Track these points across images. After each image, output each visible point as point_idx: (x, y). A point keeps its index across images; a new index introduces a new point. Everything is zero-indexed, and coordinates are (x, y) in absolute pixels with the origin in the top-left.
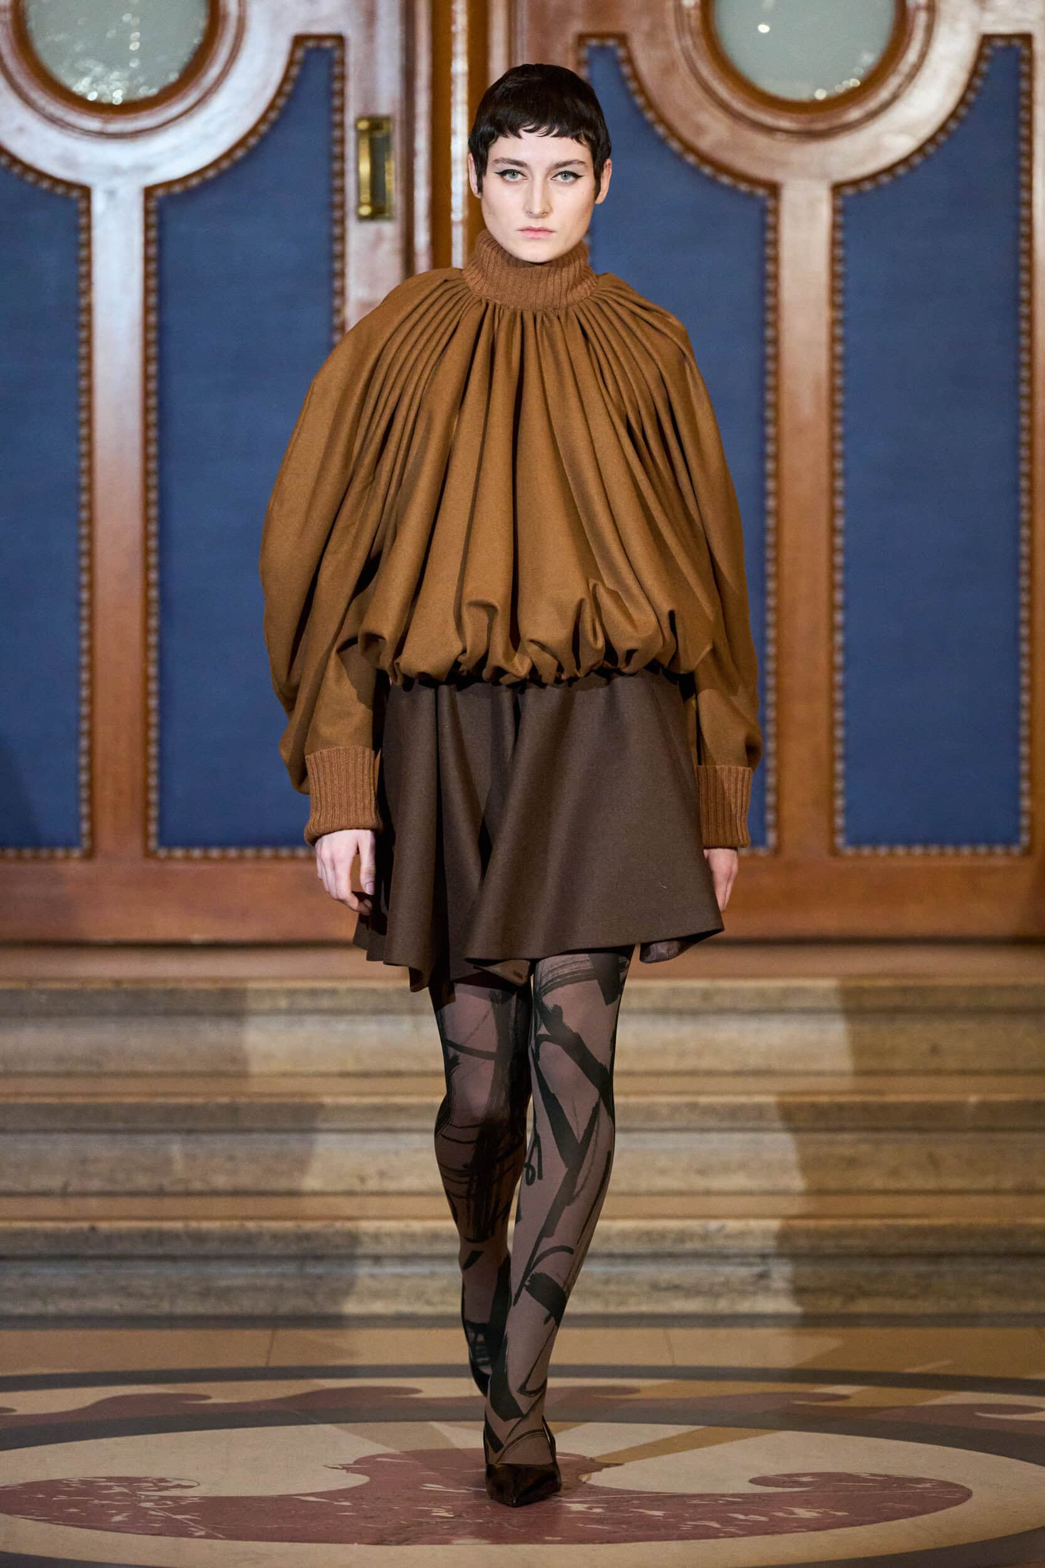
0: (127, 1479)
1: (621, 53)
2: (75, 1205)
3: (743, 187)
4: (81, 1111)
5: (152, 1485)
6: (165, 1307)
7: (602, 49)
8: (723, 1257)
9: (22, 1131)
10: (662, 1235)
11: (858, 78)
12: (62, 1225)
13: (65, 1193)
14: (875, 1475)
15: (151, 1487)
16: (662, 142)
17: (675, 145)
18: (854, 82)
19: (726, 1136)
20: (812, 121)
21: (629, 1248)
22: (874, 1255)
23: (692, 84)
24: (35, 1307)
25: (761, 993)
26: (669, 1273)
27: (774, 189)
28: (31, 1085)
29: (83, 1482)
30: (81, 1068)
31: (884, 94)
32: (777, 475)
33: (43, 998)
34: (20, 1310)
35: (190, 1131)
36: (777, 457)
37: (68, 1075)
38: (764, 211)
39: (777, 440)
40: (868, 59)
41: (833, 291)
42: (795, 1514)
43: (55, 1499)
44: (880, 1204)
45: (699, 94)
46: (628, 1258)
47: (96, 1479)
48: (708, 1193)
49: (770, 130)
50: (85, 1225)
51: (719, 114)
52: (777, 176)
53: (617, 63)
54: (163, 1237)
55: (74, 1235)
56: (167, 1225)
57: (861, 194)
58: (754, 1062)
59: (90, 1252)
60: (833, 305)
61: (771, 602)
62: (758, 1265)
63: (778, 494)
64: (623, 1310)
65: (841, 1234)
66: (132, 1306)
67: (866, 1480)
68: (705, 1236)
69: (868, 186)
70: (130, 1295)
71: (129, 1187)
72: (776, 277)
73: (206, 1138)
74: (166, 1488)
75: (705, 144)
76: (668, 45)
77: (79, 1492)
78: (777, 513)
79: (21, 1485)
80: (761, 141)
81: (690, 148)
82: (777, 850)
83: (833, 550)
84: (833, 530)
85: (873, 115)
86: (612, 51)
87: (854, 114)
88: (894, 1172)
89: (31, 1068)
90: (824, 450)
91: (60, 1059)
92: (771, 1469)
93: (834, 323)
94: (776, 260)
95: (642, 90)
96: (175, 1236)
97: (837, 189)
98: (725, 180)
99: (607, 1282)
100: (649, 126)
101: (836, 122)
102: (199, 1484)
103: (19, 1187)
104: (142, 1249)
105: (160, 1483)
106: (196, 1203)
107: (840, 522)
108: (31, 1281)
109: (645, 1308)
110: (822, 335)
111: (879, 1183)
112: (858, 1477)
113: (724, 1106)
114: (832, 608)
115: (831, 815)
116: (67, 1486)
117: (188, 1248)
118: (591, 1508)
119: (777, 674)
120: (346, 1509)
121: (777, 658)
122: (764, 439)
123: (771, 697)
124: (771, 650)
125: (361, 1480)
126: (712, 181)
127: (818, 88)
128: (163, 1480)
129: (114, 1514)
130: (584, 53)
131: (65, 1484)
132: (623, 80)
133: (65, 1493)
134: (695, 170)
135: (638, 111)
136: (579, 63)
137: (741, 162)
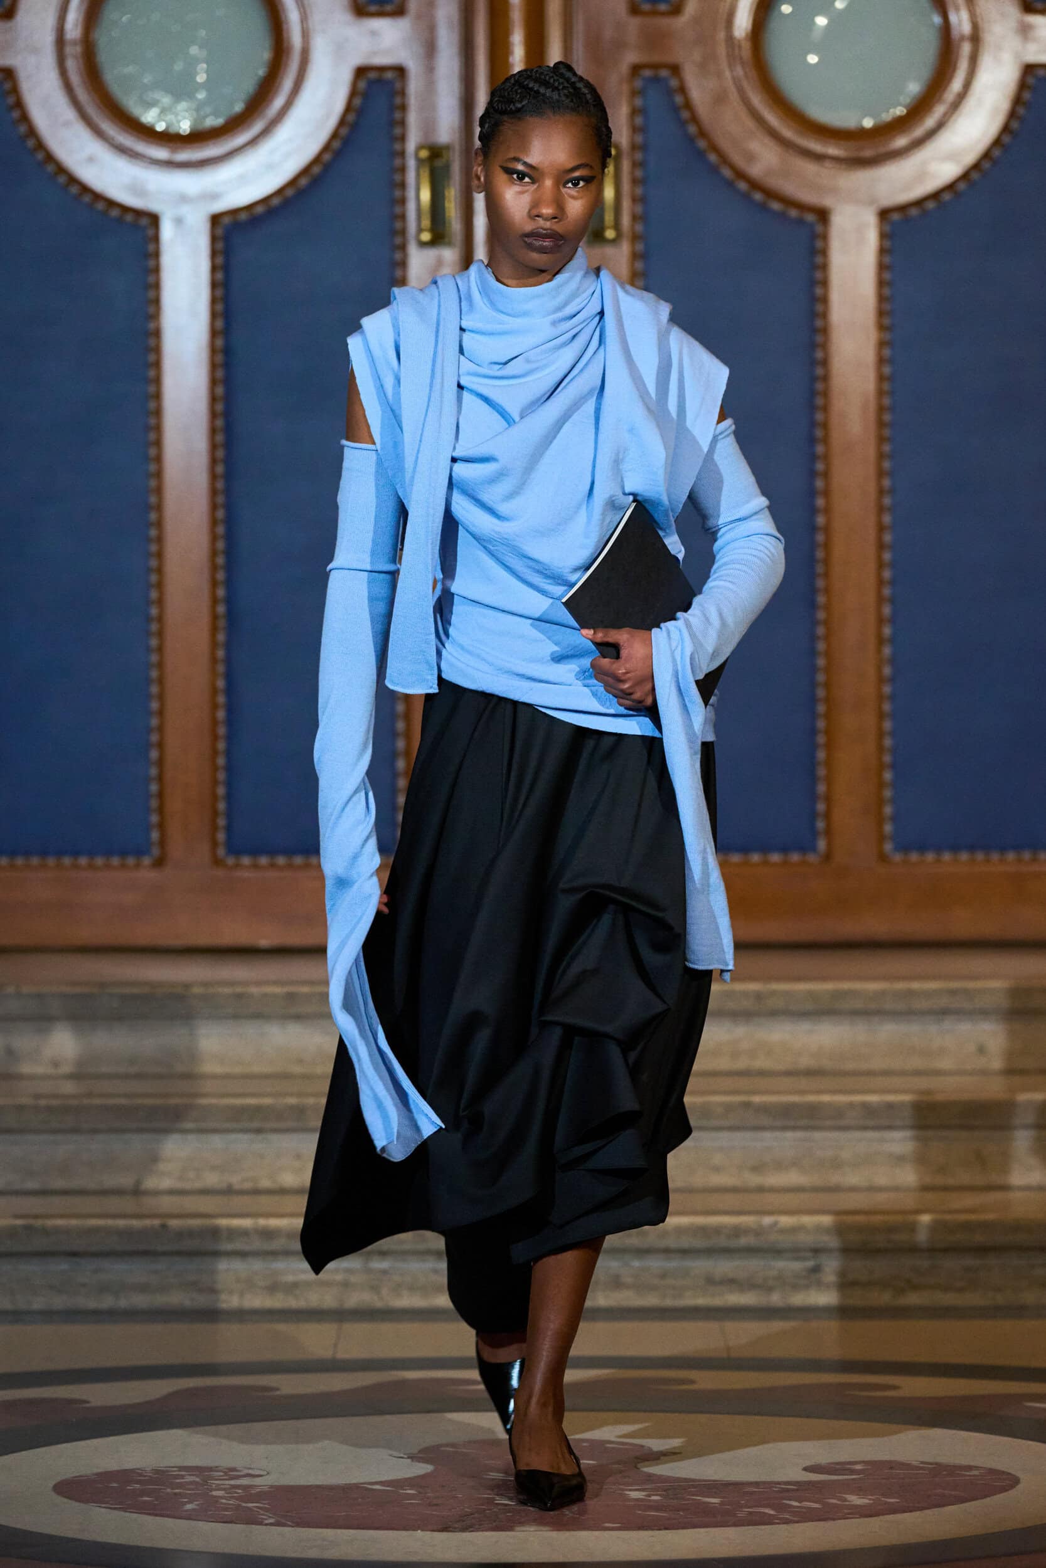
0: (200, 1468)
1: (674, 83)
2: (146, 1203)
3: (793, 213)
4: (152, 1112)
5: (222, 1474)
6: (234, 1302)
7: (656, 79)
8: (776, 1252)
9: (94, 1131)
10: (717, 1230)
11: (905, 107)
12: (134, 1222)
13: (137, 1191)
14: (922, 1463)
15: (222, 1476)
16: (713, 169)
17: (727, 172)
18: (900, 111)
19: (778, 1134)
20: (859, 149)
21: (686, 1243)
23: (743, 114)
24: (107, 1302)
25: (813, 995)
26: (724, 1267)
27: (823, 215)
29: (156, 1471)
30: (151, 1070)
31: (930, 122)
32: (826, 493)
33: (114, 1002)
34: (92, 1304)
35: (259, 1131)
36: (826, 475)
37: (139, 1076)
38: (814, 236)
39: (826, 457)
40: (914, 88)
41: (881, 313)
42: (847, 1500)
43: (129, 1488)
45: (750, 123)
46: (685, 1252)
47: (168, 1469)
48: (761, 1189)
49: (819, 158)
50: (156, 1222)
51: (767, 140)
52: (827, 202)
53: (670, 92)
54: (232, 1234)
55: (144, 1232)
56: (235, 1222)
57: (908, 219)
58: (805, 1062)
59: (160, 1248)
60: (881, 327)
61: (821, 615)
62: (810, 1259)
63: (827, 511)
64: (679, 1303)
66: (202, 1300)
67: (916, 1468)
68: (759, 1232)
69: (914, 212)
71: (198, 1185)
72: (825, 300)
73: (274, 1137)
74: (237, 1477)
75: (756, 170)
76: (719, 75)
77: (152, 1481)
78: (827, 529)
79: (97, 1474)
80: (810, 168)
81: (741, 175)
82: (828, 857)
83: (881, 565)
84: (881, 546)
85: (918, 143)
86: (665, 81)
87: (901, 142)
88: (942, 1169)
90: (872, 468)
92: (825, 1458)
93: (881, 344)
94: (825, 283)
95: (695, 119)
96: (244, 1233)
97: (884, 214)
98: (776, 206)
99: (663, 1276)
100: (701, 154)
101: (882, 150)
102: (268, 1473)
103: (92, 1186)
105: (231, 1472)
106: (264, 1201)
107: (888, 538)
108: (104, 1277)
109: (701, 1301)
110: (868, 356)
112: (908, 1464)
114: (880, 621)
115: (880, 821)
116: (141, 1475)
117: (257, 1244)
118: (649, 1496)
119: (827, 685)
120: (412, 1497)
121: (827, 670)
122: (813, 458)
123: (821, 708)
124: (821, 662)
125: (428, 1468)
126: (763, 207)
127: (865, 116)
128: (234, 1469)
129: (186, 1503)
130: (638, 84)
131: (138, 1473)
132: (676, 109)
133: (138, 1482)
134: (746, 196)
135: (691, 140)
136: (634, 93)
137: (791, 188)
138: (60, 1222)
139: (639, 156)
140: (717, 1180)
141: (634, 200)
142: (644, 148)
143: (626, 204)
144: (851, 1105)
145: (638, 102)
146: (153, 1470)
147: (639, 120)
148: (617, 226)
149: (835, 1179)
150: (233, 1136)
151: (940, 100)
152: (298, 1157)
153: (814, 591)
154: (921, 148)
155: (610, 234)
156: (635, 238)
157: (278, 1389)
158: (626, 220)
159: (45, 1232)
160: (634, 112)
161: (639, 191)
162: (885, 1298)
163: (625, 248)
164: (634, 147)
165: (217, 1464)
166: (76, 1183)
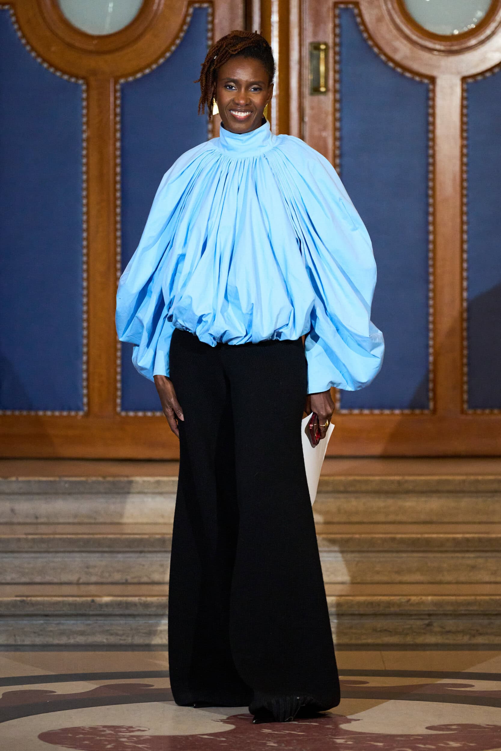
0: (113, 727)
1: (356, 11)
2: (84, 589)
3: (417, 79)
4: (87, 542)
5: (125, 729)
6: (129, 640)
7: (347, 9)
8: (408, 615)
9: (57, 552)
10: (379, 604)
11: (474, 24)
12: (78, 599)
13: (78, 584)
14: (488, 725)
15: (125, 731)
16: (377, 56)
17: (383, 57)
18: (473, 26)
19: (410, 555)
20: (452, 45)
21: (362, 610)
22: (485, 615)
23: (391, 27)
24: (64, 640)
25: (427, 482)
26: (381, 623)
27: (433, 80)
28: (60, 529)
29: (91, 728)
30: (86, 520)
31: (488, 32)
32: (434, 223)
33: (67, 485)
34: (56, 642)
35: (141, 552)
36: (434, 214)
37: (80, 524)
38: (428, 91)
39: (434, 205)
40: (480, 14)
41: (462, 130)
42: (450, 745)
43: (77, 737)
44: (488, 588)
45: (395, 32)
46: (361, 615)
47: (98, 727)
48: (401, 583)
49: (431, 50)
50: (89, 599)
51: (405, 42)
52: (434, 73)
53: (354, 16)
54: (128, 605)
55: (82, 604)
56: (130, 599)
57: (476, 82)
58: (423, 517)
59: (91, 613)
60: (462, 138)
61: (431, 286)
62: (427, 619)
63: (434, 233)
64: (360, 642)
65: (469, 604)
66: (113, 640)
67: (485, 728)
68: (400, 605)
69: (479, 78)
70: (112, 634)
71: (110, 580)
72: (434, 124)
73: (149, 555)
74: (133, 731)
75: (398, 57)
76: (379, 7)
77: (88, 733)
78: (434, 242)
79: (60, 730)
80: (426, 55)
81: (391, 59)
82: (435, 411)
83: (462, 261)
84: (462, 251)
85: (482, 42)
86: (351, 11)
87: (473, 42)
88: (494, 573)
89: (61, 520)
90: (458, 210)
91: (76, 516)
92: (437, 722)
93: (462, 147)
94: (434, 115)
95: (367, 30)
96: (135, 605)
97: (464, 79)
98: (408, 75)
99: (351, 628)
100: (370, 48)
101: (464, 46)
102: (149, 729)
103: (56, 580)
104: (117, 611)
105: (130, 729)
106: (145, 588)
107: (465, 246)
108: (62, 627)
109: (370, 641)
110: (457, 152)
111: (487, 578)
112: (480, 726)
113: (409, 539)
114: (462, 289)
115: (462, 392)
116: (83, 730)
117: (141, 610)
118: (346, 742)
119: (434, 323)
120: (223, 741)
121: (434, 315)
122: (428, 205)
123: (431, 335)
124: (431, 311)
125: (231, 727)
126: (402, 75)
127: (454, 29)
128: (132, 727)
129: (108, 744)
130: (337, 12)
131: (81, 729)
132: (357, 25)
133: (83, 734)
134: (393, 70)
135: (365, 41)
136: (335, 16)
137: (416, 66)
138: (39, 599)
139: (337, 49)
140: (377, 578)
141: (335, 72)
142: (340, 45)
143: (331, 74)
144: (448, 540)
145: (337, 21)
146: (89, 727)
147: (337, 31)
148: (326, 86)
149: (439, 578)
150: (128, 555)
151: (494, 21)
152: (162, 566)
153: (427, 274)
154: (484, 44)
155: (323, 89)
156: (335, 91)
157: (153, 686)
158: (331, 82)
159: (33, 604)
160: (335, 26)
161: (337, 67)
162: (465, 639)
163: (331, 96)
164: (335, 44)
165: (122, 725)
166: (48, 579)
